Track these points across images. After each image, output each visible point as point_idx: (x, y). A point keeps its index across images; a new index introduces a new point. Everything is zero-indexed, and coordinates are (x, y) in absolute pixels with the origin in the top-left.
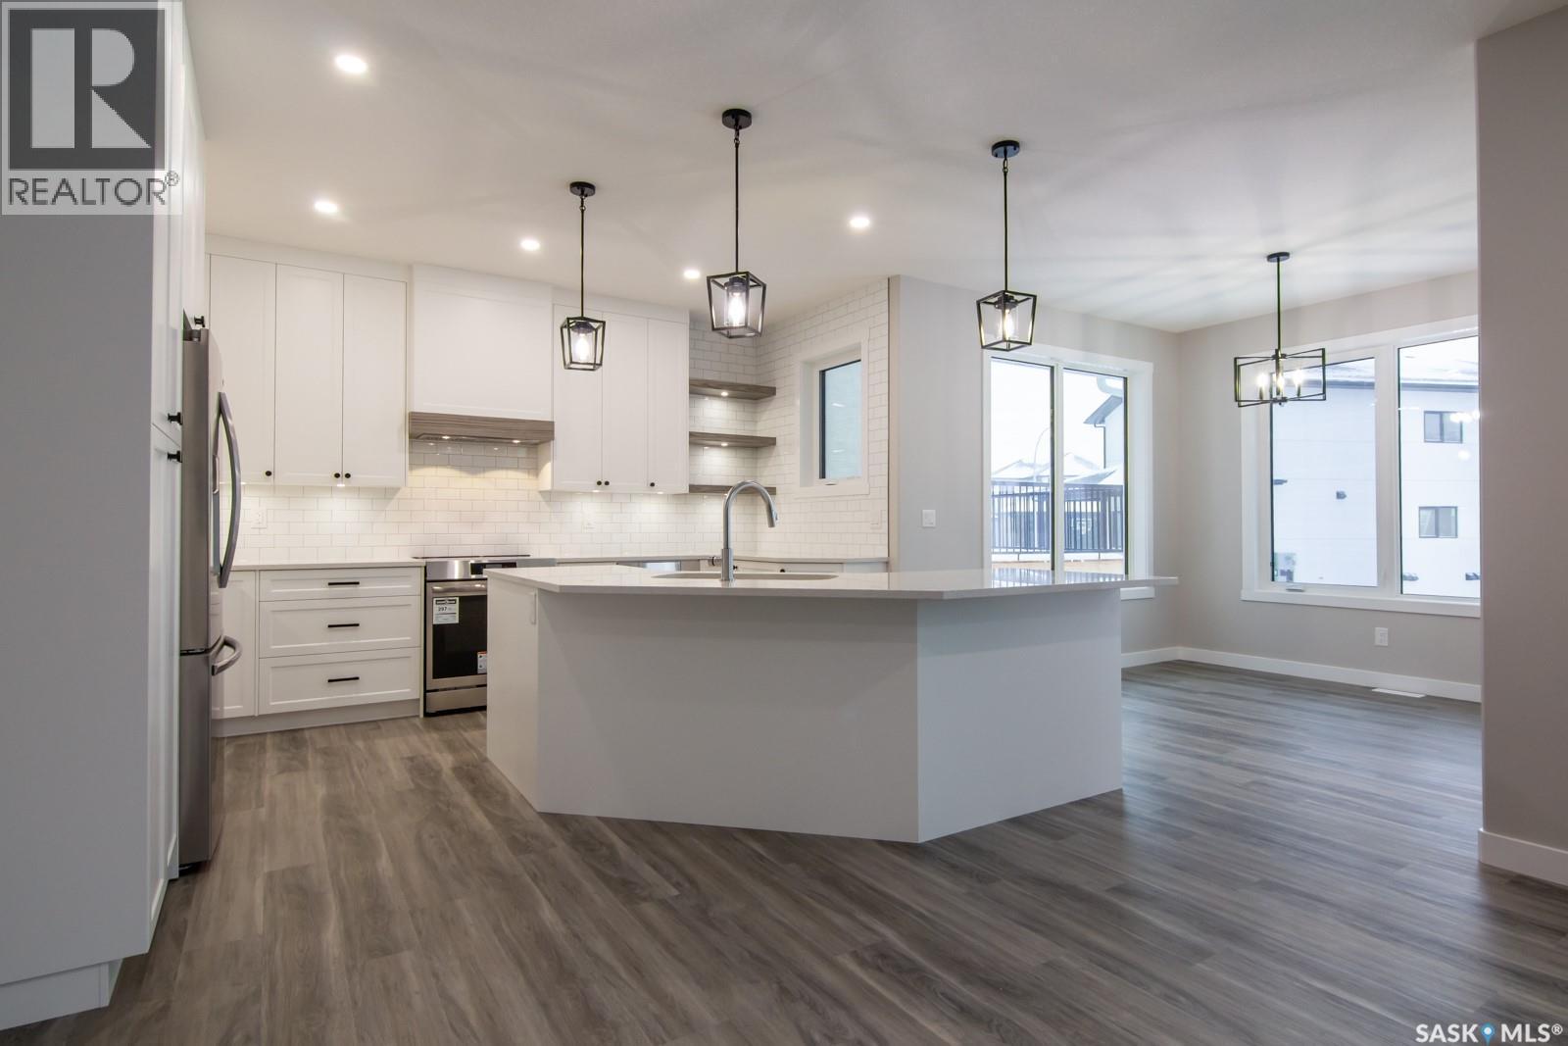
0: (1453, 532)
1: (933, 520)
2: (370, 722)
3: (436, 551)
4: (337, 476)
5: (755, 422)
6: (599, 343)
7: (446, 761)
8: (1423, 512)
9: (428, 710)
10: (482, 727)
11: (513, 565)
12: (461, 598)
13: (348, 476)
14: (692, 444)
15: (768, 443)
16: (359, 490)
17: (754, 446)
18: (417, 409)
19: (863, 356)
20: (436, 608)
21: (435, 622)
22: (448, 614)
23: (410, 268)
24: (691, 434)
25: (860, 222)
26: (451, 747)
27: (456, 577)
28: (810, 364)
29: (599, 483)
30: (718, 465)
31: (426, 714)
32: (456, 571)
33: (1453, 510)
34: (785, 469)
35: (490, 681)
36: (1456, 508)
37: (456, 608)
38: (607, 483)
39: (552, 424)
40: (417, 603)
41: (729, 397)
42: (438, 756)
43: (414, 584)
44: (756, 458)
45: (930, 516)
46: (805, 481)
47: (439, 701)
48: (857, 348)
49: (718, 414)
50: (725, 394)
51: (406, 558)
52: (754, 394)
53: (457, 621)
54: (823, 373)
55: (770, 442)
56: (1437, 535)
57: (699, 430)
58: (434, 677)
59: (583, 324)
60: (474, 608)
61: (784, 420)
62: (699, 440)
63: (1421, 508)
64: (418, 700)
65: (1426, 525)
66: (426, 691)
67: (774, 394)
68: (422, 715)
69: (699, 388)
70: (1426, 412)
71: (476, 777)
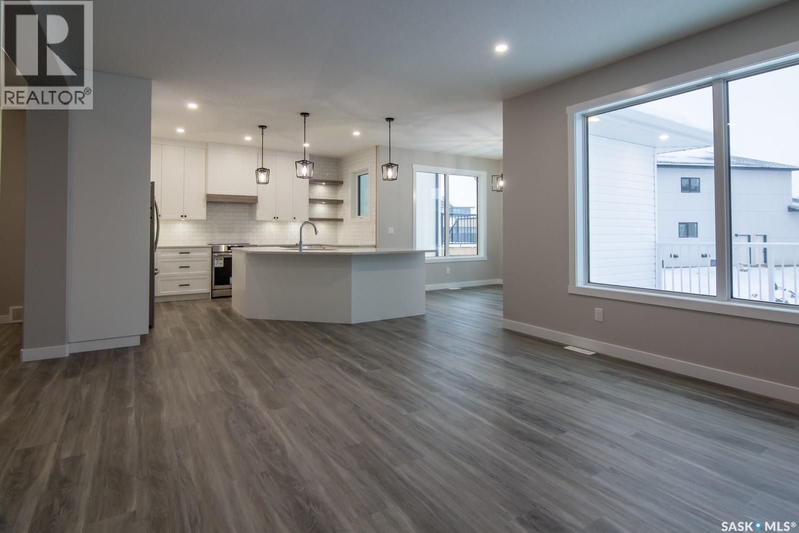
0: (696, 234)
1: (393, 232)
2: (193, 299)
3: (215, 242)
4: (182, 216)
5: (336, 194)
6: (268, 175)
7: (219, 309)
8: (681, 225)
9: (213, 296)
10: (231, 301)
11: (243, 247)
12: (224, 258)
13: (186, 216)
14: (310, 202)
15: (340, 202)
16: (189, 221)
17: (335, 203)
18: (209, 193)
19: (369, 172)
20: (216, 261)
21: (215, 266)
22: (220, 264)
23: (207, 144)
24: (310, 199)
25: (356, 133)
26: (220, 305)
27: (223, 251)
28: (355, 173)
29: (275, 218)
30: (321, 210)
31: (212, 298)
32: (223, 248)
33: (696, 224)
34: (346, 211)
35: (233, 287)
36: (697, 223)
37: (222, 261)
38: (277, 218)
39: (257, 197)
40: (209, 260)
41: (325, 185)
42: (216, 307)
43: (207, 254)
44: (337, 207)
45: (391, 230)
46: (353, 217)
47: (217, 293)
48: (367, 170)
49: (321, 191)
50: (324, 184)
51: (205, 244)
52: (336, 184)
53: (223, 266)
54: (359, 177)
55: (342, 202)
56: (688, 236)
57: (313, 197)
58: (215, 285)
59: (263, 170)
60: (228, 261)
61: (346, 194)
62: (313, 201)
63: (680, 223)
64: (209, 293)
65: (683, 231)
66: (212, 290)
67: (343, 183)
68: (211, 298)
69: (313, 182)
70: (682, 178)
71: (228, 312)
